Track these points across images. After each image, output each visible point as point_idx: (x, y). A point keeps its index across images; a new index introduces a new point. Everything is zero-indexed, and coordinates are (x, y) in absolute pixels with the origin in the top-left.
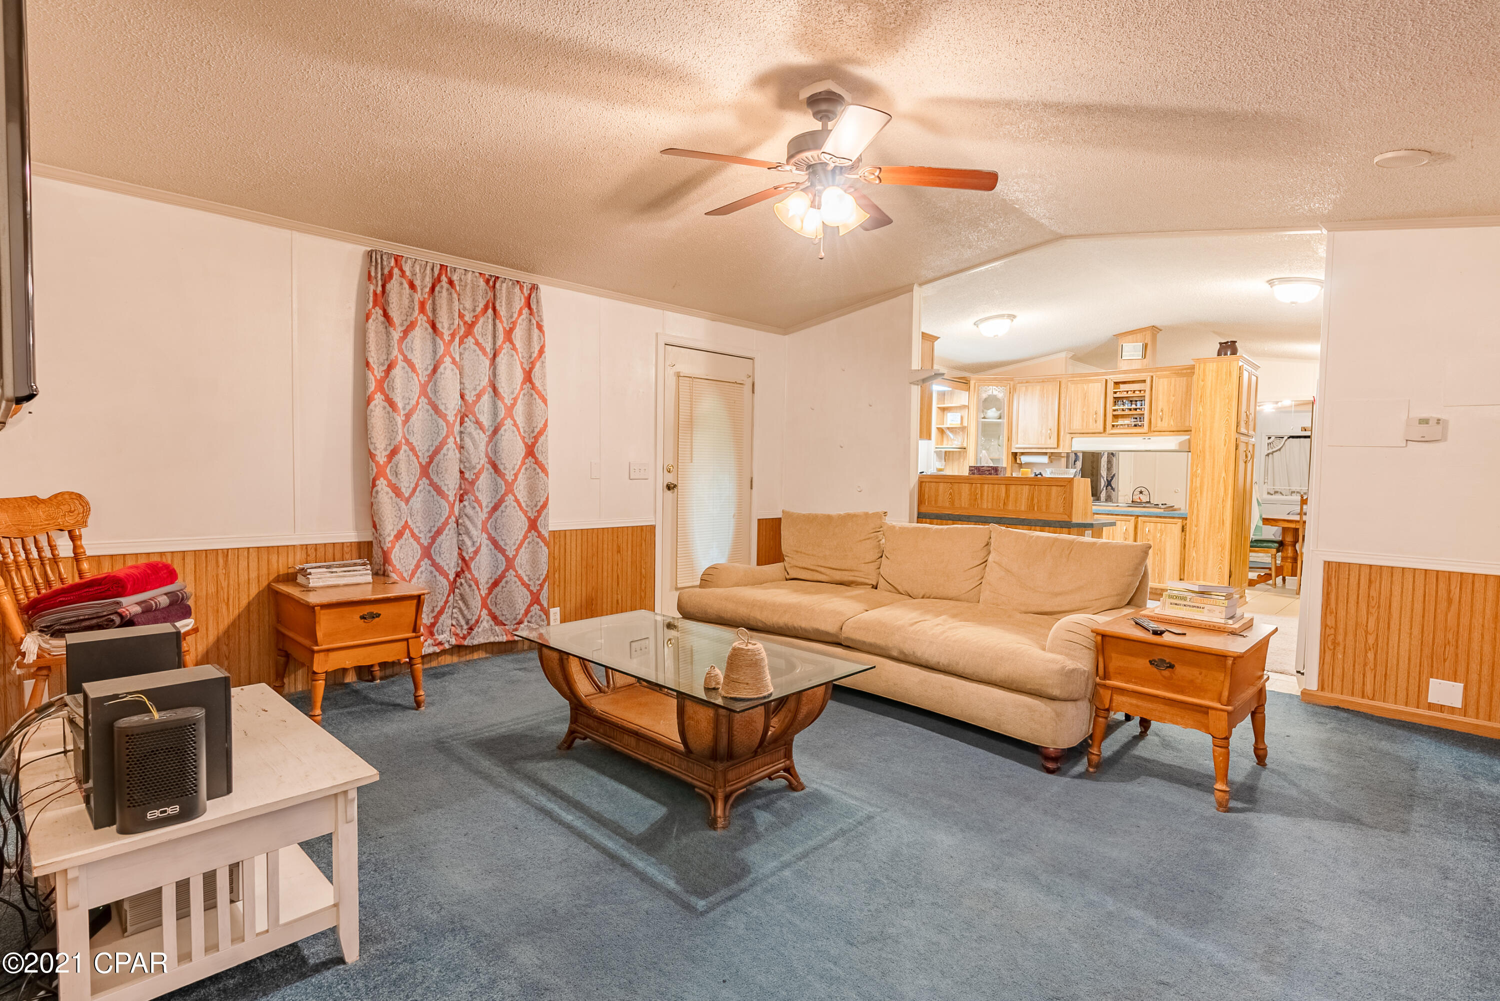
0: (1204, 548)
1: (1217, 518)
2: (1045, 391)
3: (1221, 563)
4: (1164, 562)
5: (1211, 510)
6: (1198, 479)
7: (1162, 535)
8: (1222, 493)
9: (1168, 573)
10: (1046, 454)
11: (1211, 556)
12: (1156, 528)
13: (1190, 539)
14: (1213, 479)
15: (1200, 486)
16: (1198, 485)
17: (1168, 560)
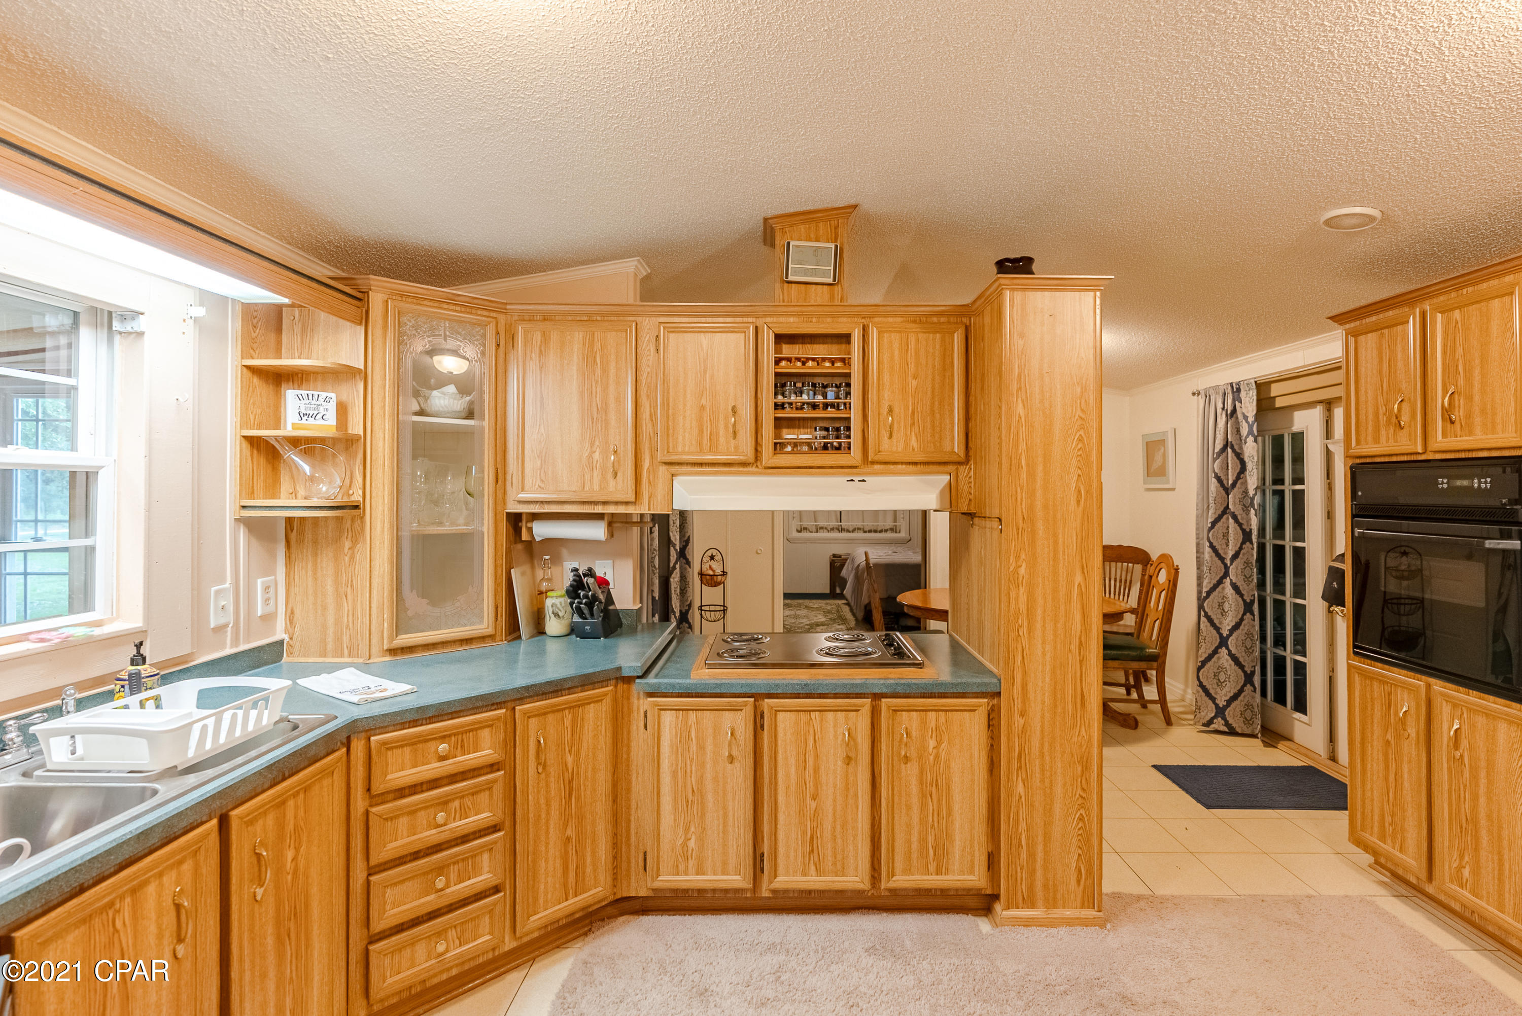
0: (1043, 771)
1: (1070, 691)
2: (597, 345)
3: (1082, 806)
4: (949, 815)
5: (1053, 671)
6: (1022, 590)
7: (939, 743)
8: (1077, 626)
9: (958, 844)
10: (599, 517)
11: (1059, 791)
12: (924, 723)
13: (1010, 749)
14: (1055, 591)
15: (1028, 610)
16: (1023, 607)
17: (956, 808)
